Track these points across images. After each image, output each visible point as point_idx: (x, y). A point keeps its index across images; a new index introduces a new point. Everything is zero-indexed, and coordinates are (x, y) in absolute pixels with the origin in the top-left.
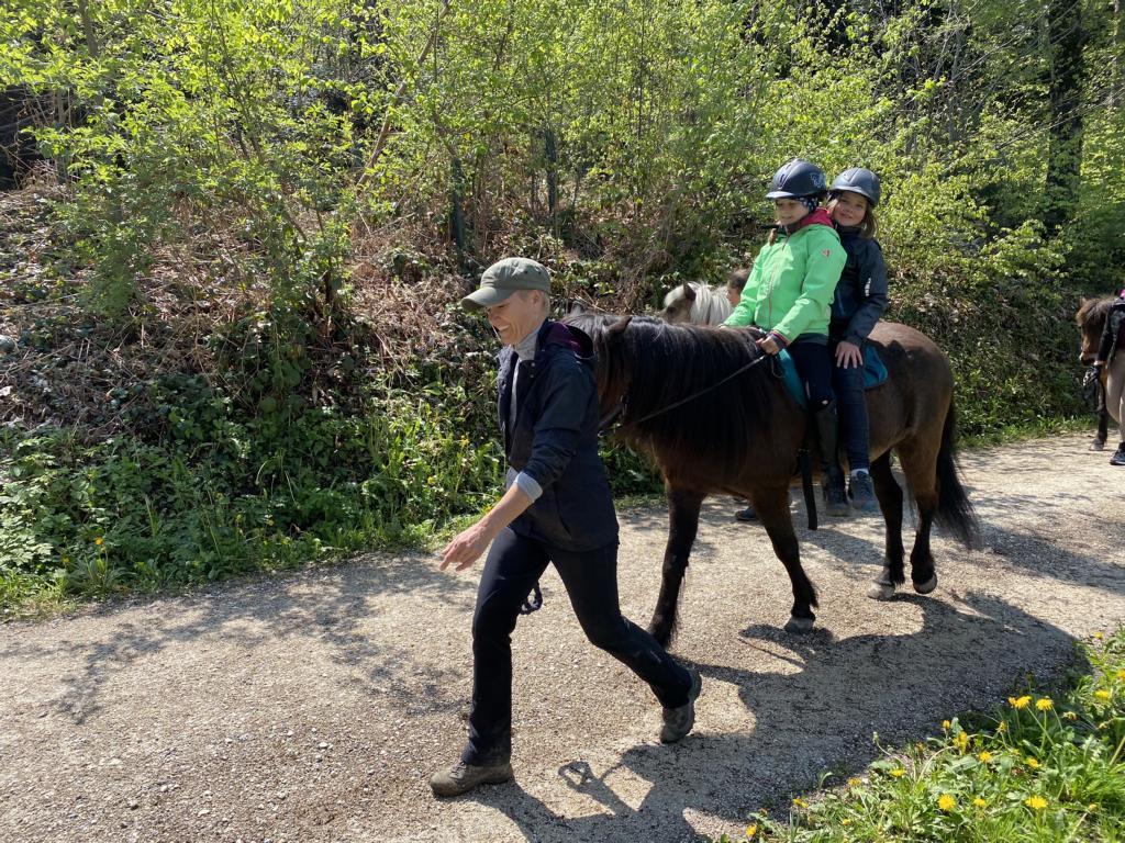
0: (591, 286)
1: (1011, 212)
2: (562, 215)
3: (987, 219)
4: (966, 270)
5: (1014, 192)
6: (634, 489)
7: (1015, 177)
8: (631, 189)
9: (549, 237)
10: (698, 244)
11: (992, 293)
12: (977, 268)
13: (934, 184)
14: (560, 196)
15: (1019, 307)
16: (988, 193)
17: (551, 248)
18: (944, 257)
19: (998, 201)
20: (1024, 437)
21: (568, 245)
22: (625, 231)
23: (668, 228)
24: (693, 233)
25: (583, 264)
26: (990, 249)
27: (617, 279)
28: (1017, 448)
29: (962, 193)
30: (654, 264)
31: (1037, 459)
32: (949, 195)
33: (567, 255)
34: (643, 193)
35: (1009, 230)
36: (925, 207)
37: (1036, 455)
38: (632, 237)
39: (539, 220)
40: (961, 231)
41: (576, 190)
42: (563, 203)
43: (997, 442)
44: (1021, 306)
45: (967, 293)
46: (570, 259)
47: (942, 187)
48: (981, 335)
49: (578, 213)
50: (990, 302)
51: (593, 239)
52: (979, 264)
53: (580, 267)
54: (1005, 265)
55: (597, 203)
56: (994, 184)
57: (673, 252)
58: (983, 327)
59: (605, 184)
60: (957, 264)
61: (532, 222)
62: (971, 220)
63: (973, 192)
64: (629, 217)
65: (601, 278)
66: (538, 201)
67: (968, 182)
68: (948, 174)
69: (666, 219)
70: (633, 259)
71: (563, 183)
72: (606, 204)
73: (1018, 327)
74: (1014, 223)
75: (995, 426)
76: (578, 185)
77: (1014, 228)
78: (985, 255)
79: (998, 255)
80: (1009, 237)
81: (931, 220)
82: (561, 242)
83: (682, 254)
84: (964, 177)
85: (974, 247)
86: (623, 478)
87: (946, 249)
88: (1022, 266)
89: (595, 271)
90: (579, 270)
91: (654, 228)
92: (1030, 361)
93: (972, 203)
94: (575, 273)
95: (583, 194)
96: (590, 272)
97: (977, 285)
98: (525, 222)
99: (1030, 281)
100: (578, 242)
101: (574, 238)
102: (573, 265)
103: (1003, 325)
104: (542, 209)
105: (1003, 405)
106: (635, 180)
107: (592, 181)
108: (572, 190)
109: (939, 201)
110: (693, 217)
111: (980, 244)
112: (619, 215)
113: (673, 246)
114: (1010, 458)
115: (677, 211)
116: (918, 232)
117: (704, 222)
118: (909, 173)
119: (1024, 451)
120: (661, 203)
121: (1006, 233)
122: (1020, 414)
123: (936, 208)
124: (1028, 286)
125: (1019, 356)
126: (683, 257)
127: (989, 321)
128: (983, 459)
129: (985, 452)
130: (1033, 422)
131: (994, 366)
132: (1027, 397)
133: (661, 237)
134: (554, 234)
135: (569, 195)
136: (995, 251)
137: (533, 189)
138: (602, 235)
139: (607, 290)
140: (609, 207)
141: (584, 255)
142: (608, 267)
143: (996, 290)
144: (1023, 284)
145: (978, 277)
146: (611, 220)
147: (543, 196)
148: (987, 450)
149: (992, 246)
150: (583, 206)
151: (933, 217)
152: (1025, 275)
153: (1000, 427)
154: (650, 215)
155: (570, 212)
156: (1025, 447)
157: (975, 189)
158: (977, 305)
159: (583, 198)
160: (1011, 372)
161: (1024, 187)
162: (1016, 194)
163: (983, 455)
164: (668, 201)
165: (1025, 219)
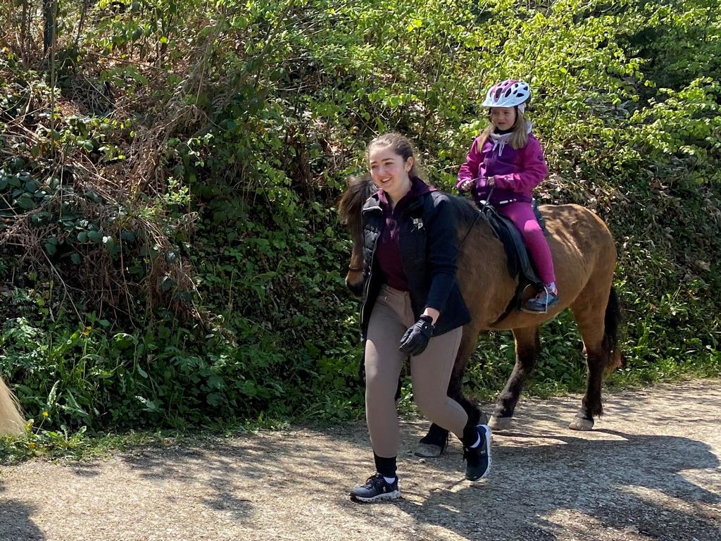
0: (95, 150)
1: (675, 66)
2: (61, 57)
3: (641, 75)
4: (609, 144)
5: (679, 39)
6: (143, 422)
7: (681, 20)
8: (154, 24)
9: (43, 84)
10: (241, 98)
11: (645, 176)
12: (625, 142)
13: (568, 26)
14: (58, 32)
15: (683, 197)
16: (642, 41)
17: (44, 98)
18: (579, 126)
19: (656, 52)
20: (686, 376)
21: (67, 96)
22: (143, 79)
23: (201, 77)
24: (235, 83)
25: (86, 120)
26: (644, 116)
27: (129, 141)
28: (676, 390)
29: (606, 40)
30: (180, 123)
31: (703, 407)
32: (588, 42)
33: (65, 108)
34: (169, 29)
35: (670, 91)
36: (553, 57)
37: (703, 401)
38: (152, 87)
39: (30, 62)
40: (602, 91)
41: (81, 24)
42: (62, 40)
43: (647, 380)
44: (686, 195)
45: (609, 175)
46: (69, 114)
47: (577, 31)
48: (629, 233)
49: (82, 54)
50: (642, 188)
51: (100, 88)
52: (627, 136)
53: (80, 124)
54: (664, 139)
55: (106, 42)
56: (650, 28)
57: (207, 108)
58: (631, 222)
59: (120, 16)
60: (597, 136)
61: (20, 65)
62: (616, 75)
63: (621, 39)
64: (150, 61)
65: (108, 140)
66: (30, 37)
67: (614, 25)
68: (587, 14)
69: (199, 63)
70: (152, 117)
71: (64, 14)
72: (120, 44)
73: (681, 223)
74: (679, 82)
75: (646, 358)
76: (83, 17)
77: (678, 89)
78: (635, 124)
79: (654, 125)
80: (670, 101)
81: (561, 75)
82: (57, 91)
83: (219, 112)
84: (609, 19)
85: (621, 113)
86: (128, 406)
87: (582, 115)
88: (688, 141)
89: (101, 131)
90: (79, 129)
91: (181, 75)
92: (697, 271)
93: (620, 53)
94: (74, 131)
95: (89, 30)
96: (94, 132)
97: (624, 165)
98: (11, 64)
99: (699, 162)
100: (80, 91)
101: (75, 86)
102: (72, 121)
103: (660, 221)
104: (35, 47)
105: (658, 330)
106: (160, 13)
107: (103, 13)
108: (75, 24)
109: (573, 50)
110: (235, 63)
111: (631, 109)
112: (136, 57)
113: (207, 100)
114: (666, 403)
115: (214, 55)
116: (542, 91)
117: (250, 70)
118: (531, 11)
119: (685, 394)
120: (193, 43)
121: (667, 96)
122: (682, 342)
123: (569, 59)
124: (696, 168)
125: (683, 264)
126: (219, 115)
127: (640, 214)
128: (626, 403)
129: (630, 393)
130: (701, 355)
131: (644, 276)
132: (692, 321)
133: (191, 89)
134: (48, 81)
135: (70, 30)
136: (649, 120)
137: (24, 21)
138: (112, 83)
139: (116, 155)
140: (123, 47)
141: (87, 109)
142: (119, 125)
143: (650, 173)
144: (689, 166)
145: (626, 154)
146: (123, 65)
147: (37, 30)
148: (632, 390)
149: (647, 112)
150: (88, 45)
151: (564, 70)
152: (692, 152)
153: (652, 359)
154: (177, 59)
155: (72, 52)
156: (688, 390)
157: (625, 34)
158: (624, 192)
159: (90, 35)
160: (668, 285)
161: (694, 34)
162: (683, 43)
163: (627, 397)
164: (202, 40)
165: (694, 77)
